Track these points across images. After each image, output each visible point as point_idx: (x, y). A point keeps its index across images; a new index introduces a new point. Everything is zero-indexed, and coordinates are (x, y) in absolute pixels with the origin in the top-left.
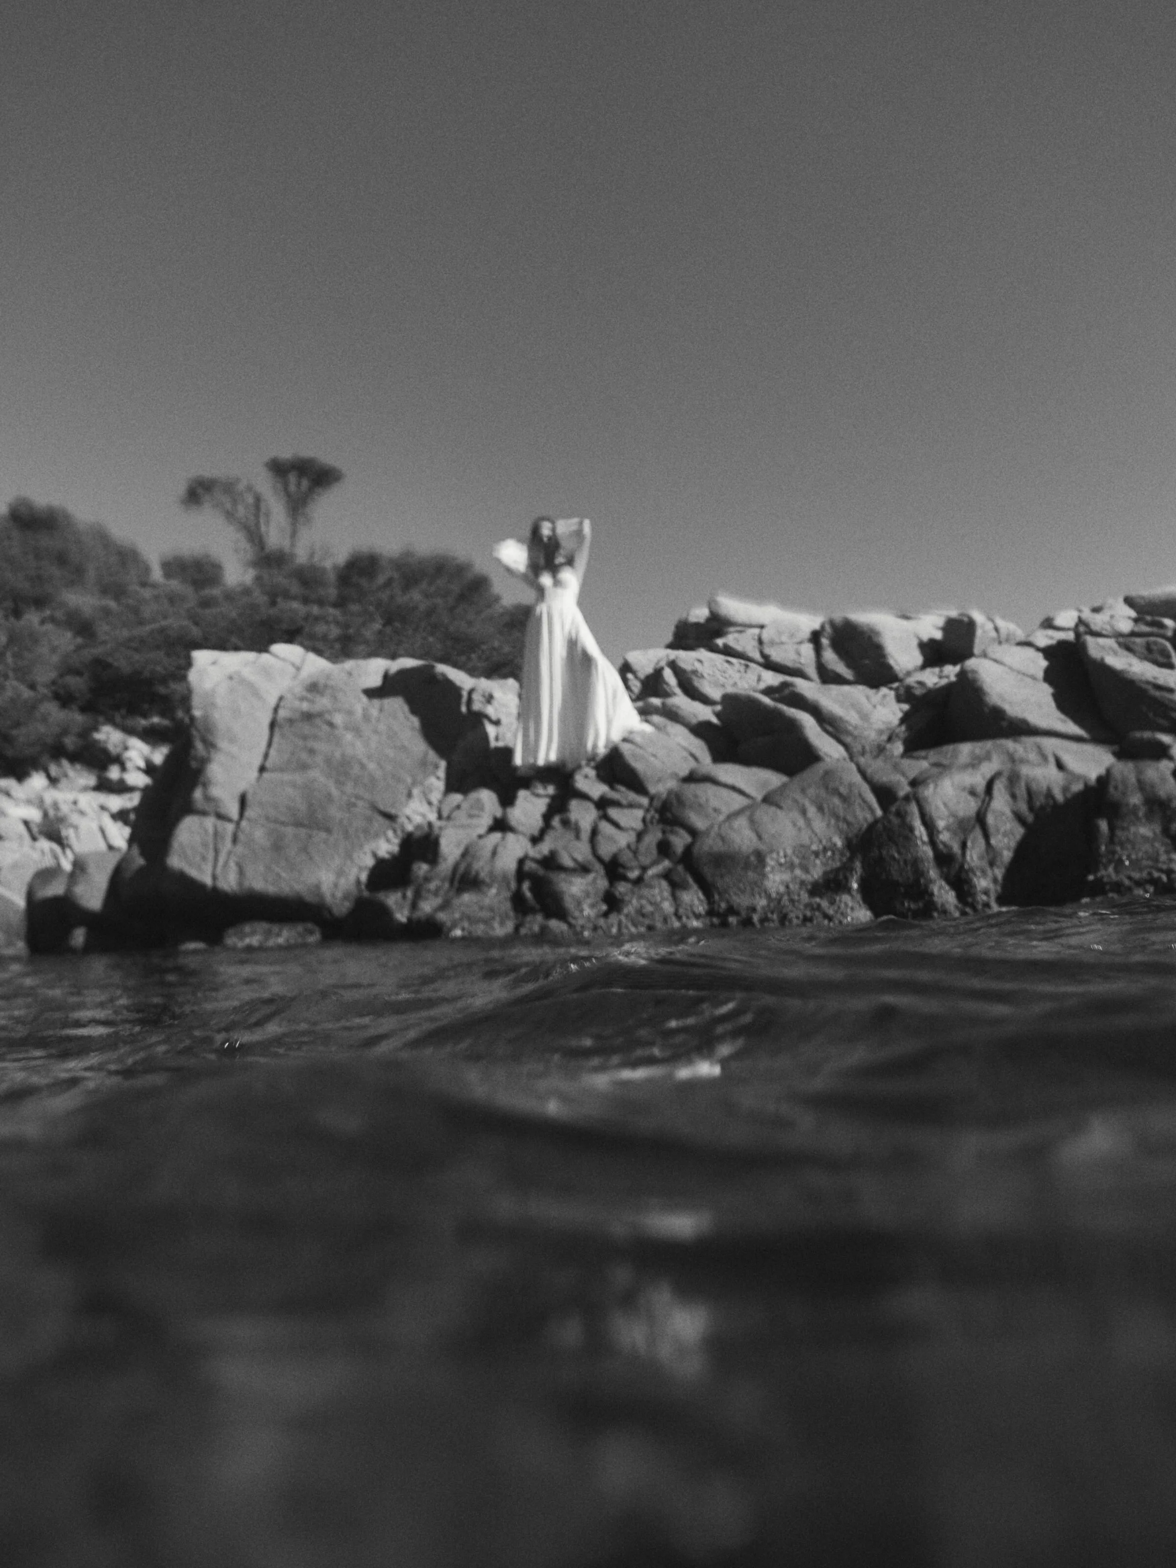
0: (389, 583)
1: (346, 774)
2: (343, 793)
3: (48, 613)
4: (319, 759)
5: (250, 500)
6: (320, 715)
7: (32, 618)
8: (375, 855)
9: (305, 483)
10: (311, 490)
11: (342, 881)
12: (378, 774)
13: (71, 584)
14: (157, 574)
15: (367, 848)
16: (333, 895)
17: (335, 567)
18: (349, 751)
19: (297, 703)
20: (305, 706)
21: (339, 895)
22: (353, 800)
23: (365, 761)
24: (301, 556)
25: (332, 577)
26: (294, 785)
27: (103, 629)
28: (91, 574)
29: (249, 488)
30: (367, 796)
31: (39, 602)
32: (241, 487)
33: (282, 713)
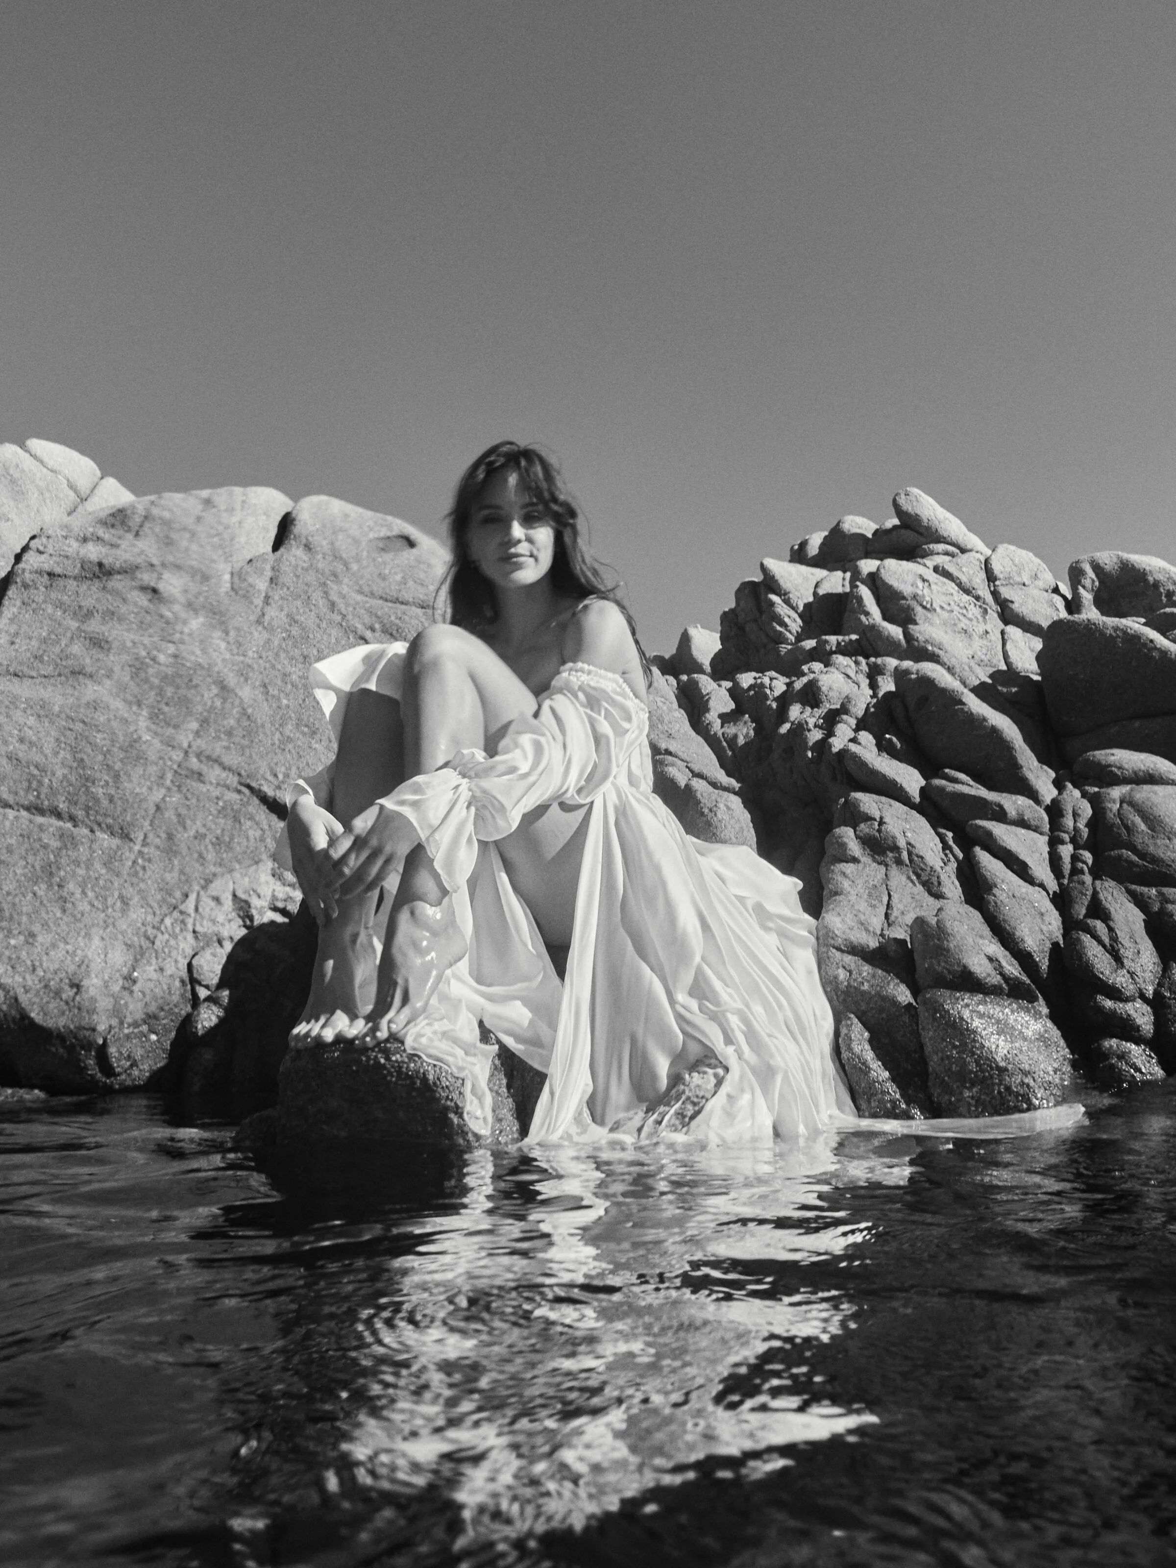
1: (184, 703)
2: (170, 743)
4: (116, 661)
6: (129, 571)
8: (243, 909)
11: (147, 973)
12: (263, 713)
15: (223, 887)
16: (117, 1012)
18: (194, 654)
19: (73, 547)
20: (93, 552)
21: (135, 1009)
22: (194, 763)
23: (232, 680)
26: (43, 711)
30: (232, 759)
33: (32, 560)
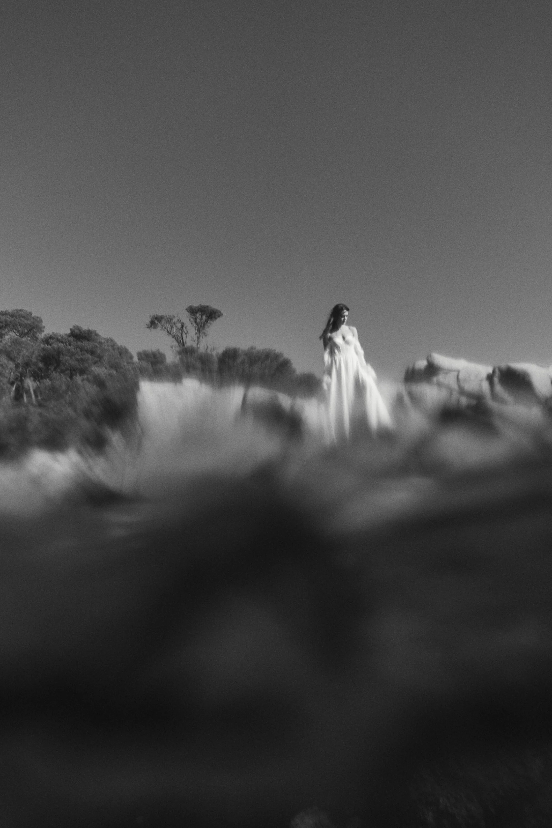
0: (243, 362)
3: (85, 376)
5: (179, 325)
7: (78, 379)
9: (204, 317)
10: (207, 321)
13: (95, 363)
14: (136, 359)
17: (217, 355)
24: (202, 350)
25: (215, 359)
27: (109, 384)
28: (106, 358)
29: (179, 321)
31: (82, 372)
32: (175, 320)
